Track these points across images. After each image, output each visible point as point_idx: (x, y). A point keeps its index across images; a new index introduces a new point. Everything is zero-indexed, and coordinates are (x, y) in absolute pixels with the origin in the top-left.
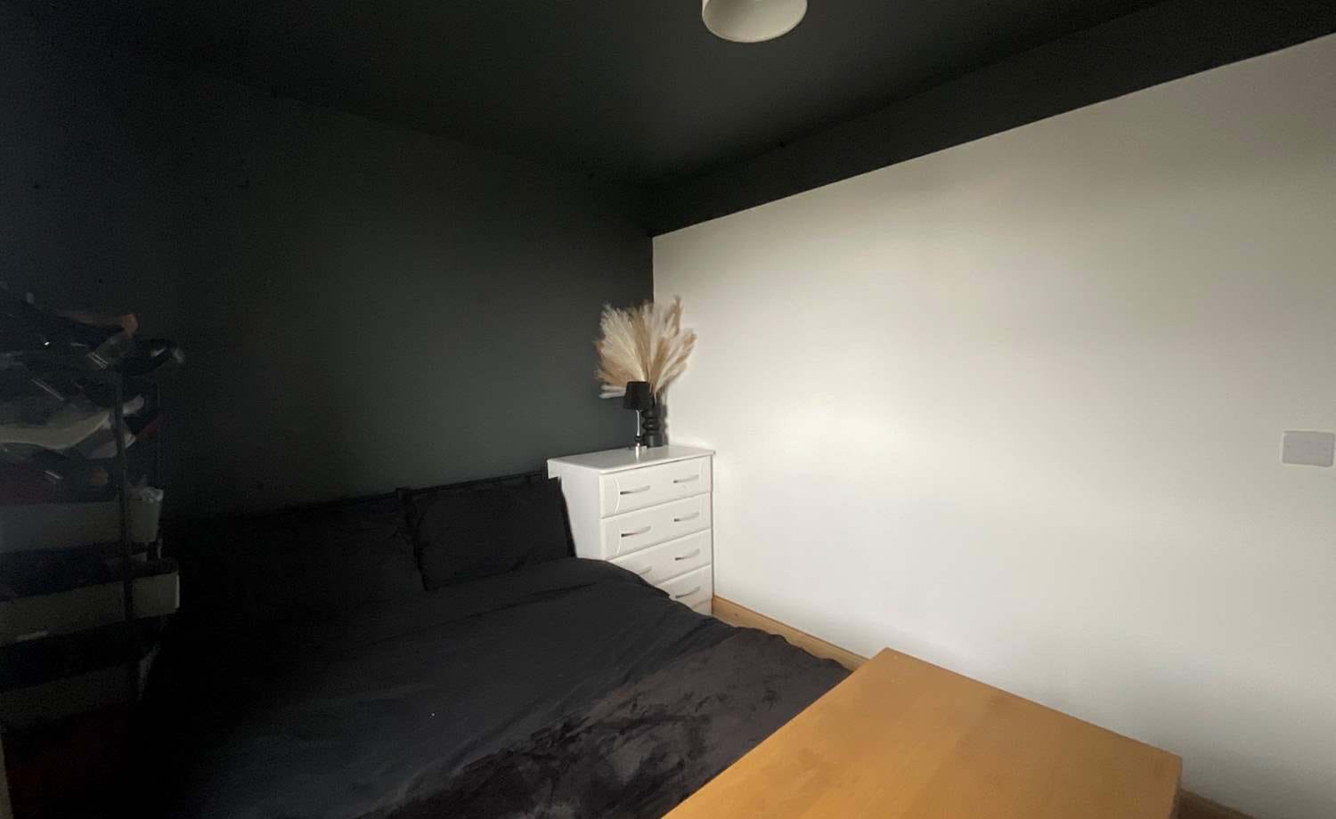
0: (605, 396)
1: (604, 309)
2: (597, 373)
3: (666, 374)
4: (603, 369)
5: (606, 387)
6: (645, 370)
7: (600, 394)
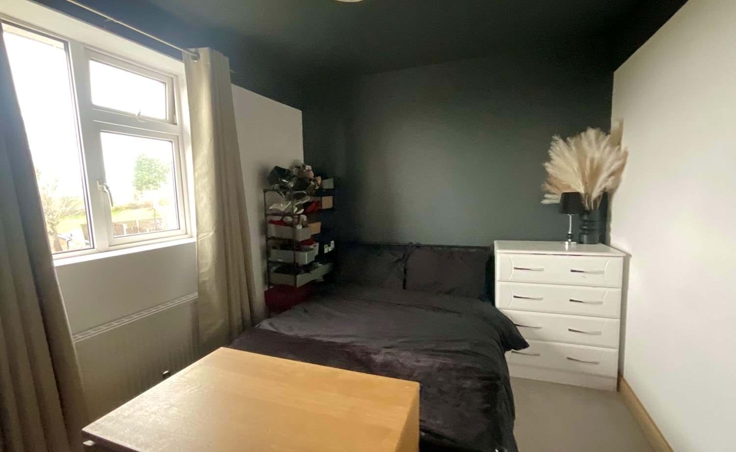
0: (545, 202)
1: (552, 140)
2: (545, 187)
3: (601, 185)
4: (550, 184)
5: (547, 196)
6: (585, 183)
7: (542, 200)
